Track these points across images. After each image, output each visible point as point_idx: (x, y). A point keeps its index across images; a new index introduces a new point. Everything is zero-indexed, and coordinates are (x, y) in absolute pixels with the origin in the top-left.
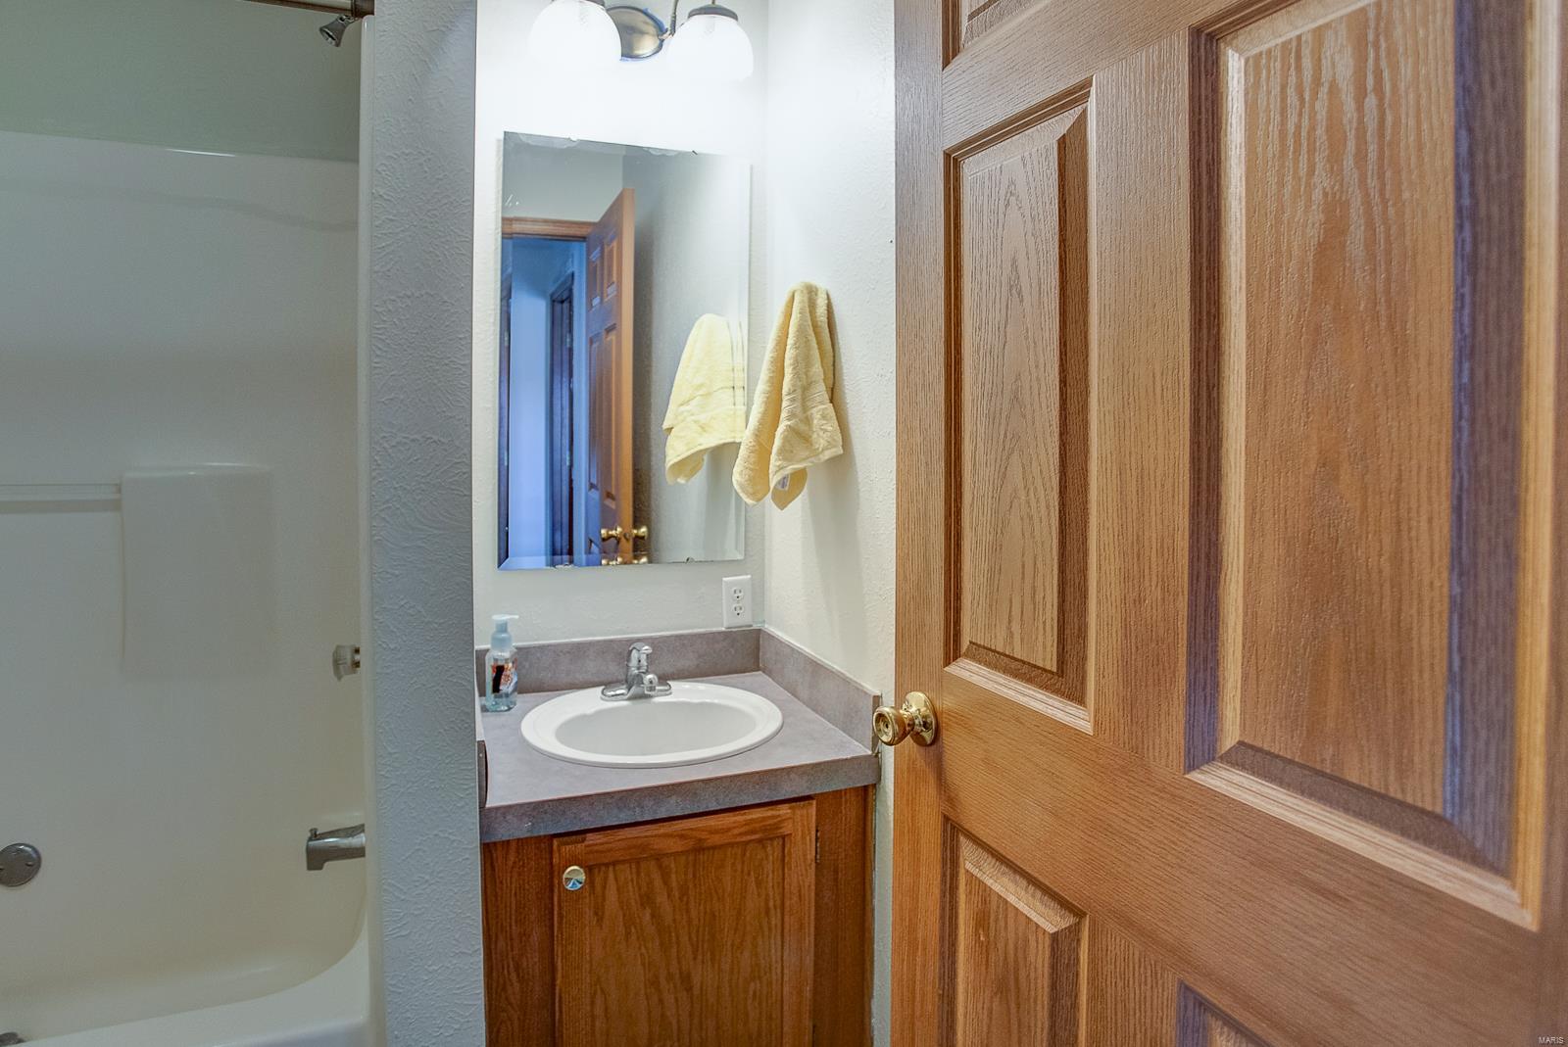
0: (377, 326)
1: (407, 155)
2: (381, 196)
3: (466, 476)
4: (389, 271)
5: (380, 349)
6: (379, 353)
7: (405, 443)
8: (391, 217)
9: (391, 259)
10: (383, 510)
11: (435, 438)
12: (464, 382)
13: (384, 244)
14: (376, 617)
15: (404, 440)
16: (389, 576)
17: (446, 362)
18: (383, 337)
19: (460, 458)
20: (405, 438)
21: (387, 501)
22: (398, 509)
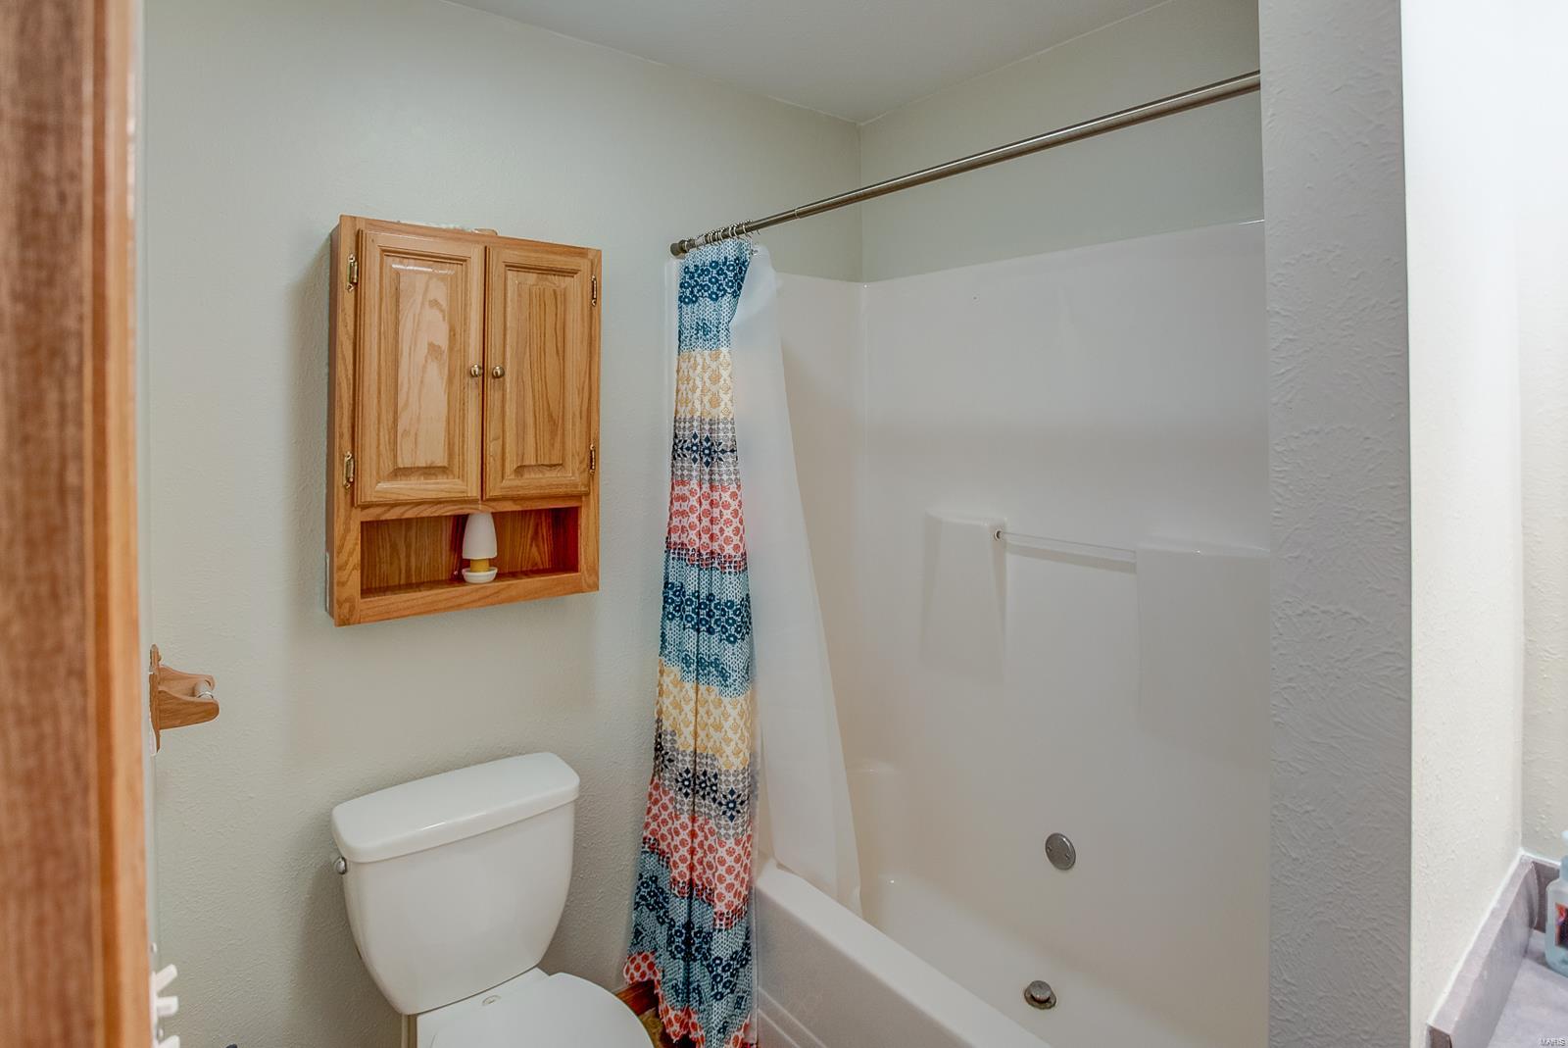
0: (1278, 469)
1: (1309, 256)
2: (1278, 313)
3: (1401, 673)
4: (1290, 402)
5: (1281, 496)
6: (1279, 499)
7: (1315, 614)
8: (1291, 337)
9: (1292, 387)
10: (1285, 688)
11: (1356, 614)
12: (1397, 547)
13: (1283, 370)
14: (1275, 812)
15: (1313, 610)
16: (1290, 769)
17: (1371, 517)
18: (1285, 482)
19: (1391, 647)
20: (1314, 607)
21: (1290, 680)
22: (1304, 692)
